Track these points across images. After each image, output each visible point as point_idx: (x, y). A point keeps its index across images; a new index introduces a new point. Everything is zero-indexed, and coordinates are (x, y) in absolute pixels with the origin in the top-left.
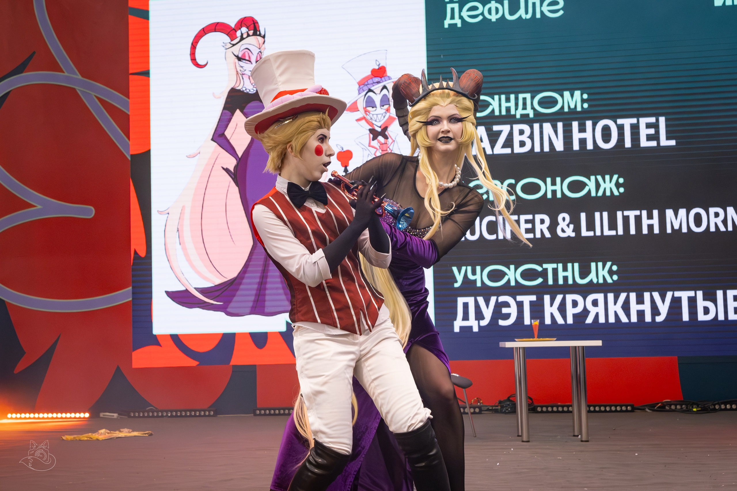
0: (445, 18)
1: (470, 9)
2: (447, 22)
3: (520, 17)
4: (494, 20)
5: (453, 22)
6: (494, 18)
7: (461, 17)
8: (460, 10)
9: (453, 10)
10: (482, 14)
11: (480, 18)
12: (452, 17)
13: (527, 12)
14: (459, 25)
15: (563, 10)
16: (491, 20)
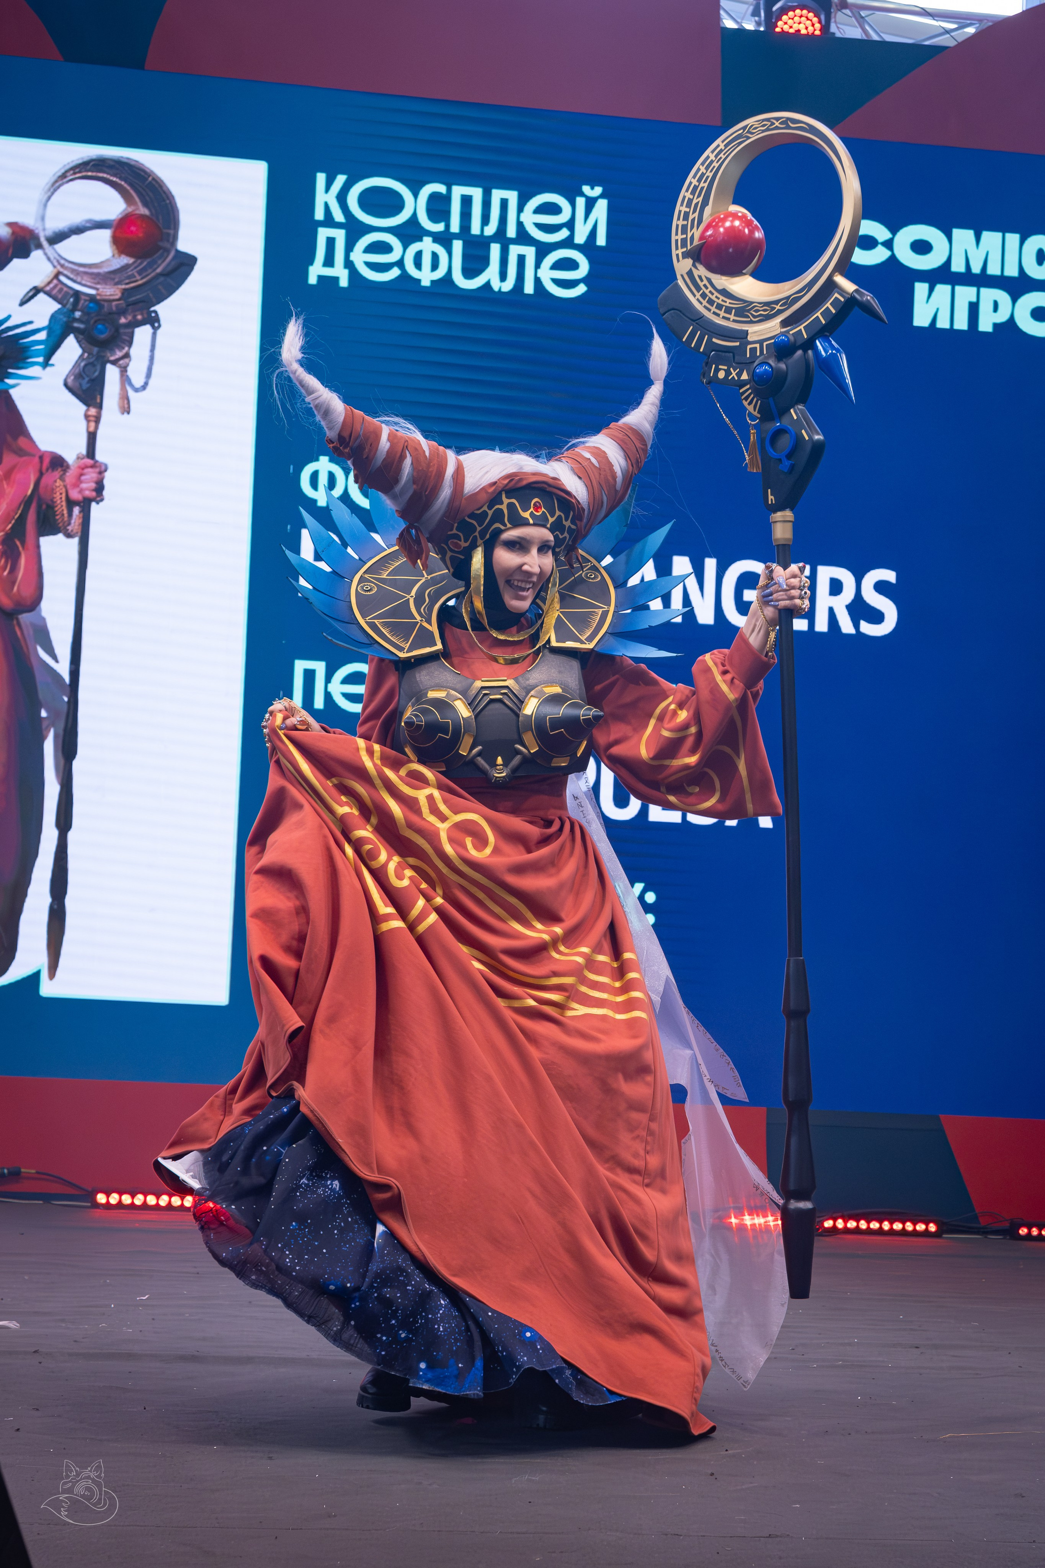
0: (311, 261)
1: (372, 248)
2: (316, 271)
3: (487, 285)
4: (426, 283)
5: (328, 272)
6: (426, 277)
7: (349, 264)
8: (349, 247)
9: (331, 242)
10: (400, 264)
11: (395, 272)
12: (329, 261)
13: (503, 276)
14: (344, 283)
15: (586, 285)
16: (419, 281)
